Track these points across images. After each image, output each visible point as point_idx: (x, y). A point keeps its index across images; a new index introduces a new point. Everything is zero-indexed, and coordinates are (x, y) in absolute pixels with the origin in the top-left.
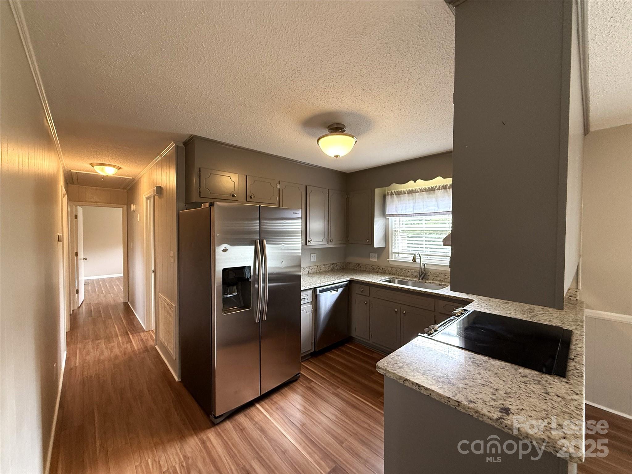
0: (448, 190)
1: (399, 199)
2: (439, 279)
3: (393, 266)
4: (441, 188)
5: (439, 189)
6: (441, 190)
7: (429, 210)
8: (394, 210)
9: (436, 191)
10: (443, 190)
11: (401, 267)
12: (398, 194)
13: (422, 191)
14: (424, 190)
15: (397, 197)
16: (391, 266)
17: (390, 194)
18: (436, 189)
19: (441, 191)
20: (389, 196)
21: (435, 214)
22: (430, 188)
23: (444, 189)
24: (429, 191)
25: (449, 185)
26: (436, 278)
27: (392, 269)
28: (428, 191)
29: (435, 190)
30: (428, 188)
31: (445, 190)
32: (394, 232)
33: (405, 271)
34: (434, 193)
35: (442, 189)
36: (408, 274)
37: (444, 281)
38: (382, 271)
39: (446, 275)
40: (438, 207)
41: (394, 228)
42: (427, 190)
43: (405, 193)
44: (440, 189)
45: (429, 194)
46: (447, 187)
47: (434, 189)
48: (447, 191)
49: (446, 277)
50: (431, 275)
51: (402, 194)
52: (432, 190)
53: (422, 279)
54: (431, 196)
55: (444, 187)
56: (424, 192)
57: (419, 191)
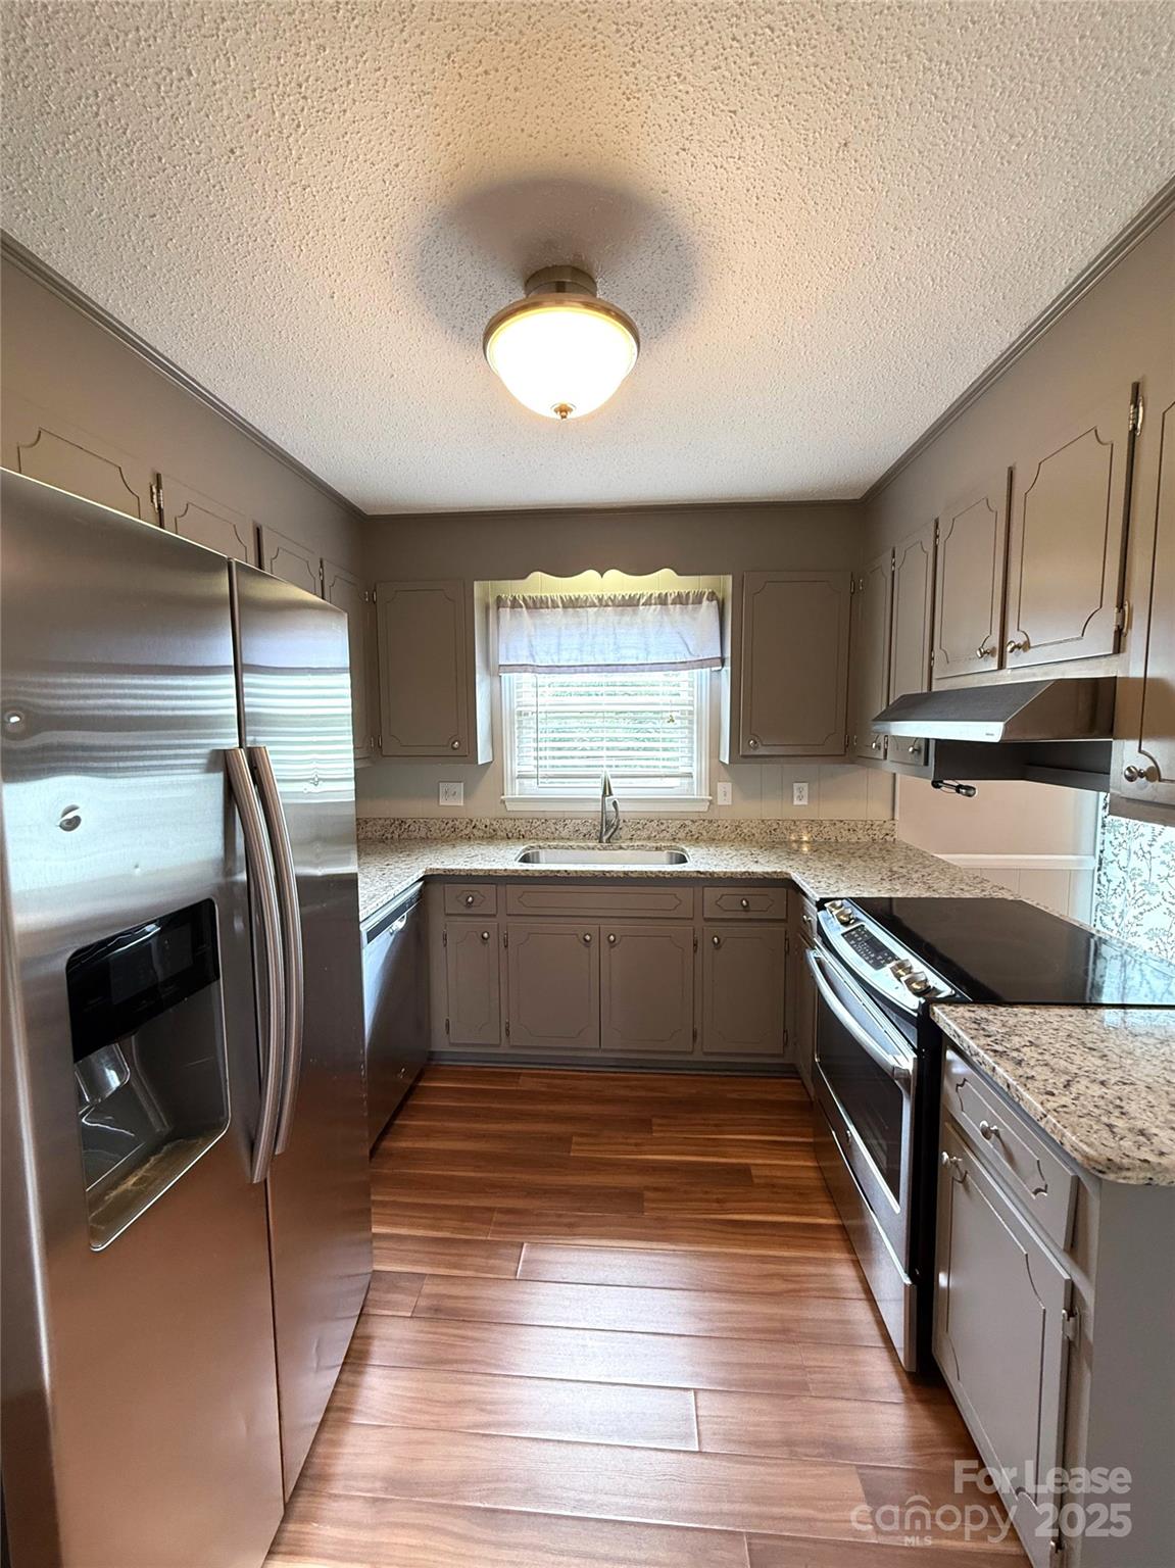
0: (672, 607)
1: (538, 622)
2: (645, 834)
3: (518, 815)
4: (653, 602)
5: (648, 603)
6: (653, 607)
7: (621, 657)
8: (525, 652)
9: (641, 608)
10: (659, 606)
11: (540, 815)
12: (535, 607)
13: (604, 603)
14: (610, 603)
15: (531, 617)
16: (512, 815)
17: (509, 603)
18: (642, 601)
19: (655, 610)
20: (508, 609)
21: (639, 667)
22: (627, 598)
23: (661, 604)
24: (623, 606)
25: (673, 596)
26: (638, 832)
27: (517, 823)
29: (638, 605)
30: (620, 598)
31: (663, 607)
32: (516, 717)
33: (554, 824)
35: (655, 604)
36: (565, 833)
38: (485, 832)
39: (662, 824)
40: (648, 653)
41: (516, 704)
42: (617, 601)
43: (555, 606)
44: (650, 605)
46: (669, 601)
47: (635, 602)
48: (668, 610)
49: (663, 827)
50: (627, 826)
51: (548, 608)
52: (630, 603)
53: (608, 841)
54: (626, 619)
55: (662, 600)
56: (609, 608)
57: (597, 604)
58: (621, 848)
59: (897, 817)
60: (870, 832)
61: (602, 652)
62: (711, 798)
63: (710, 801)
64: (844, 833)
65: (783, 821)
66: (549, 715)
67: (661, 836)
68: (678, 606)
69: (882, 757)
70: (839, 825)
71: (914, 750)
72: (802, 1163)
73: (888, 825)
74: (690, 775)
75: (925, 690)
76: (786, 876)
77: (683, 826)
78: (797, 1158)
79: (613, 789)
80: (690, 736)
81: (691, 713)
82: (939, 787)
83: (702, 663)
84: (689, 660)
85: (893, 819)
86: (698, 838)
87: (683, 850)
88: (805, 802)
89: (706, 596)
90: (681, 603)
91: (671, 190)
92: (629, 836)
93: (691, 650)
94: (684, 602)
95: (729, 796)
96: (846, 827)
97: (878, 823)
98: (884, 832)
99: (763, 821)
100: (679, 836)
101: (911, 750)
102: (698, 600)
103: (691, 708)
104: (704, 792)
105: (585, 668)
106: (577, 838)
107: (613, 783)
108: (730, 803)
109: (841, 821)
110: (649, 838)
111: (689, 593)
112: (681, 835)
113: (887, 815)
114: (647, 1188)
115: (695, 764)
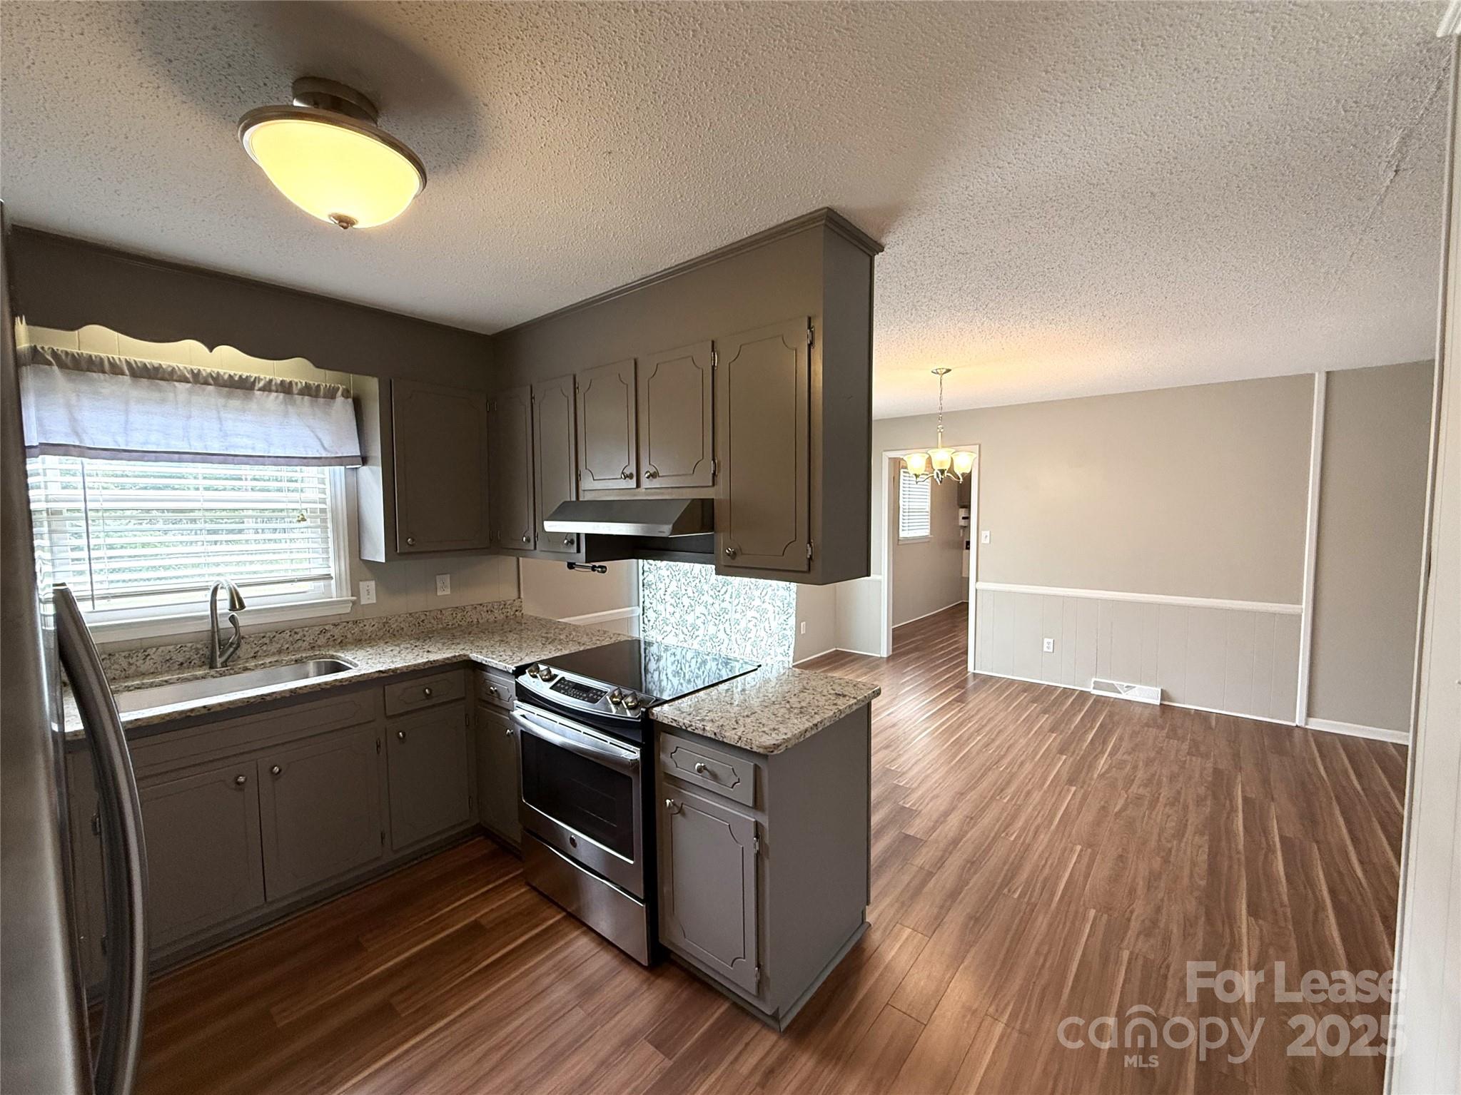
0: (298, 398)
6: (271, 393)
7: (231, 446)
10: (279, 394)
14: (211, 381)
22: (237, 378)
23: (282, 392)
24: (230, 387)
25: (299, 386)
28: (224, 386)
29: (250, 389)
31: (287, 396)
34: (248, 398)
35: (277, 392)
37: (291, 649)
39: (296, 633)
42: (221, 380)
43: (118, 371)
45: (229, 396)
46: (295, 390)
49: (298, 637)
51: (104, 372)
52: (242, 386)
53: (224, 664)
54: (235, 403)
55: (286, 388)
56: (210, 387)
57: (191, 380)
58: (246, 669)
59: (522, 596)
60: (504, 611)
61: (201, 437)
62: (354, 598)
63: (354, 603)
64: (484, 615)
65: (430, 611)
66: (107, 514)
67: (296, 646)
68: (306, 397)
69: (533, 548)
70: (479, 608)
71: (568, 542)
72: (515, 895)
73: (517, 603)
74: (328, 577)
75: (574, 499)
76: (465, 658)
77: (324, 632)
78: (511, 892)
79: (244, 600)
80: (323, 535)
81: (323, 511)
82: (573, 568)
83: (340, 461)
84: (324, 455)
85: (519, 598)
86: (341, 642)
87: (332, 657)
88: (448, 592)
89: (340, 393)
90: (309, 395)
91: (491, 106)
92: (252, 654)
93: (326, 445)
94: (314, 393)
95: (373, 592)
96: (485, 609)
97: (509, 602)
98: (514, 609)
99: (410, 614)
100: (319, 643)
101: (566, 541)
102: (331, 395)
103: (323, 506)
104: (345, 593)
105: (177, 456)
106: (169, 671)
107: (243, 592)
108: (375, 602)
109: (481, 605)
110: (280, 652)
111: (319, 386)
112: (322, 640)
113: (515, 595)
114: (392, 995)
115: (332, 563)
